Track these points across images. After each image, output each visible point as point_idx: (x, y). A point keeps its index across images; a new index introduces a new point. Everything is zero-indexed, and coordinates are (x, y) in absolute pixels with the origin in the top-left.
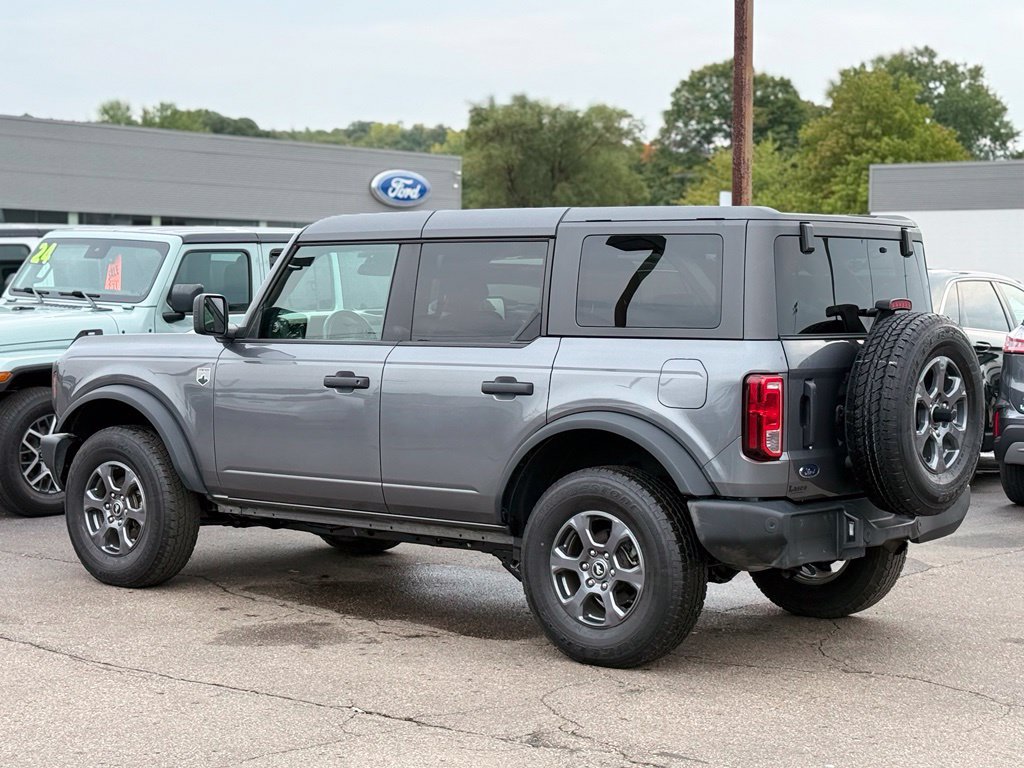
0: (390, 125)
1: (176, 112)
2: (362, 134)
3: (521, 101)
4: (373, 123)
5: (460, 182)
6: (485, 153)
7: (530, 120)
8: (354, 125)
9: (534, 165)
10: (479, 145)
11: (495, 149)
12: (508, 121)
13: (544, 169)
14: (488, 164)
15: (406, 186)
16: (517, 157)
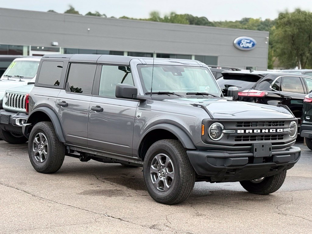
0: (257, 19)
1: (176, 15)
2: (246, 22)
3: (298, 11)
4: (250, 18)
5: (268, 41)
6: (284, 30)
7: (302, 18)
8: (243, 19)
9: (302, 34)
10: (282, 27)
11: (288, 29)
12: (294, 18)
13: (306, 36)
14: (285, 34)
15: (247, 43)
16: (296, 31)
